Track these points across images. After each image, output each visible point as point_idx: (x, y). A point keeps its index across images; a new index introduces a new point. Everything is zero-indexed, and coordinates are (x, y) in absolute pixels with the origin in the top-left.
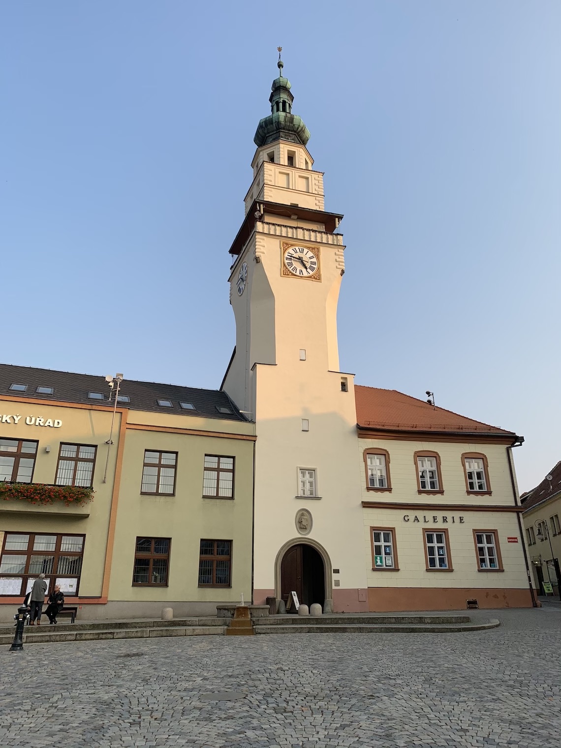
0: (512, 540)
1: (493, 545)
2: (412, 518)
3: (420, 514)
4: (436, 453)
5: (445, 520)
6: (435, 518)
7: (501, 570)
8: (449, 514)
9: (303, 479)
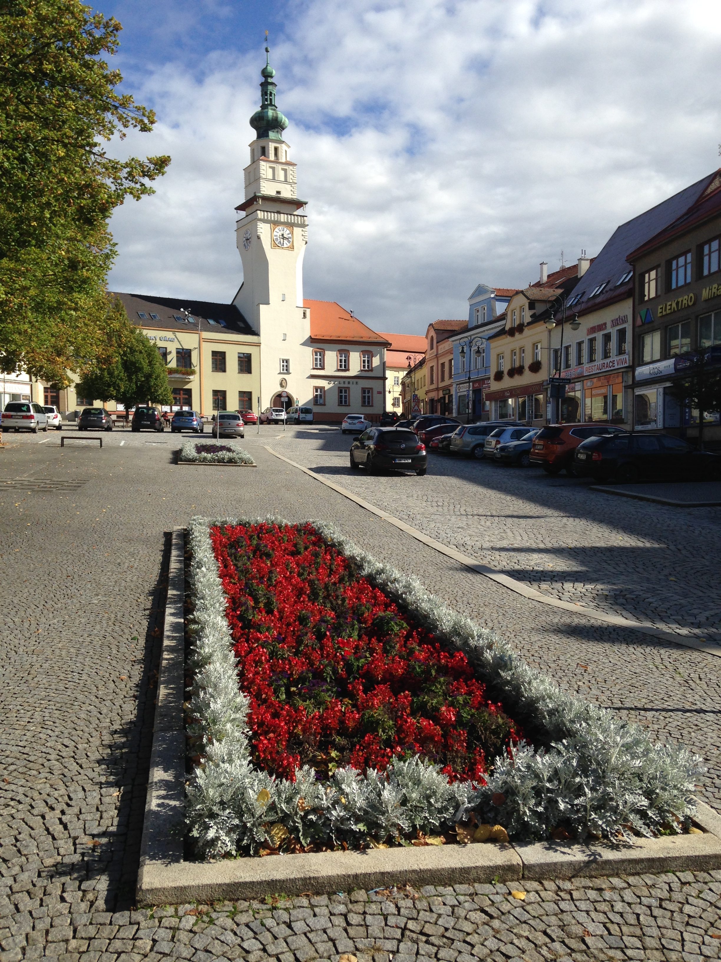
0: (379, 393)
1: (370, 395)
4: (348, 350)
6: (344, 382)
7: (372, 406)
9: (283, 364)
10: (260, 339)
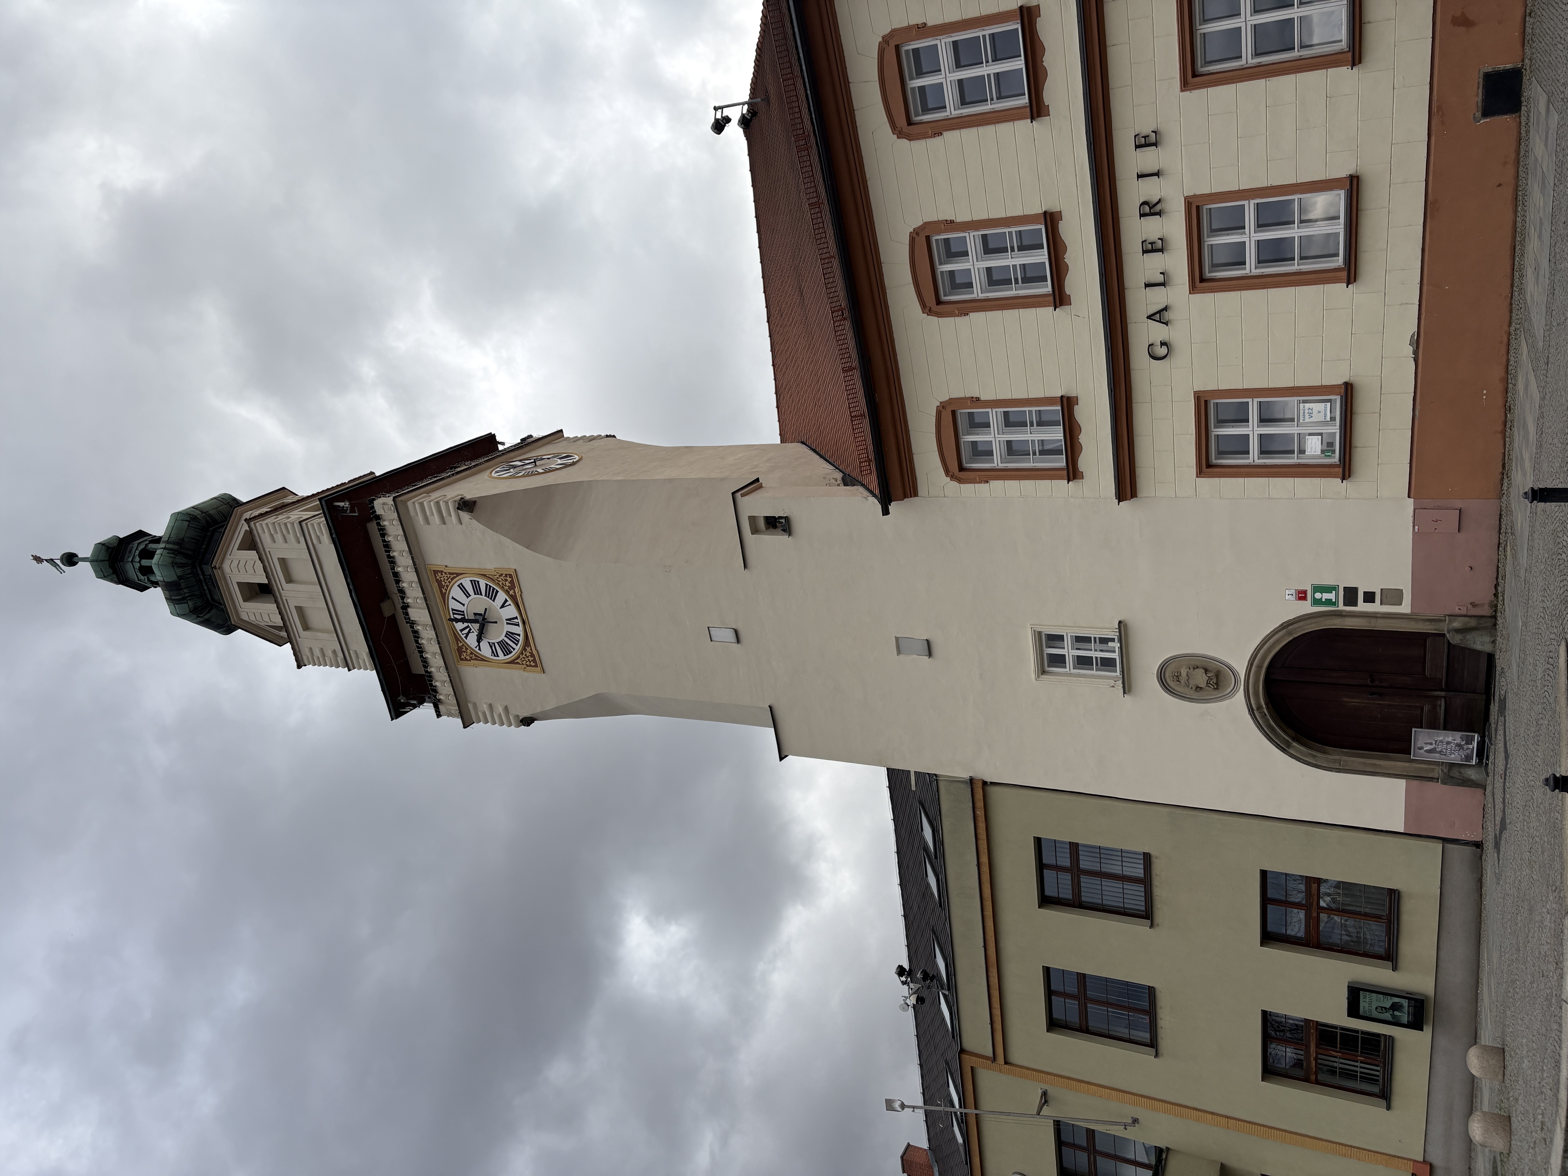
2: (1157, 332)
3: (1139, 302)
4: (913, 236)
5: (1153, 209)
6: (1152, 248)
8: (1131, 195)
9: (1069, 661)
10: (954, 781)
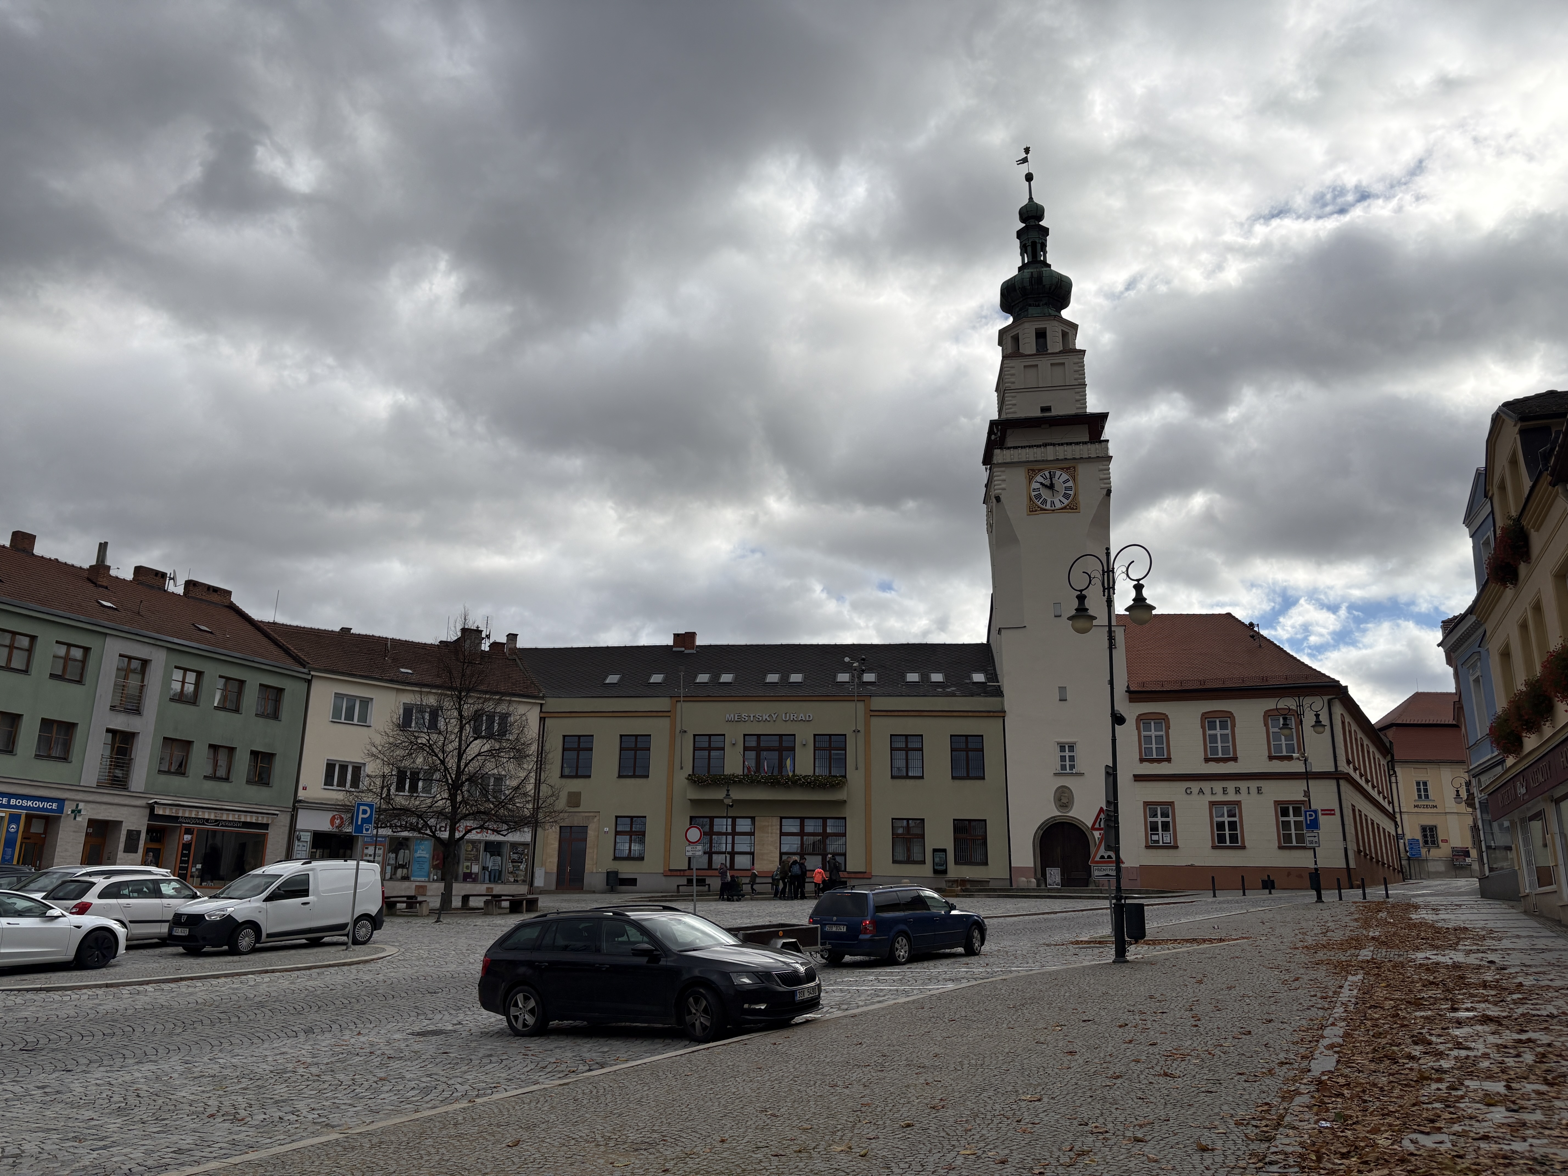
0: (1328, 812)
2: (1196, 791)
3: (1206, 786)
4: (1230, 712)
5: (1237, 791)
6: (1225, 790)
8: (1243, 785)
9: (1063, 754)
10: (1002, 704)
